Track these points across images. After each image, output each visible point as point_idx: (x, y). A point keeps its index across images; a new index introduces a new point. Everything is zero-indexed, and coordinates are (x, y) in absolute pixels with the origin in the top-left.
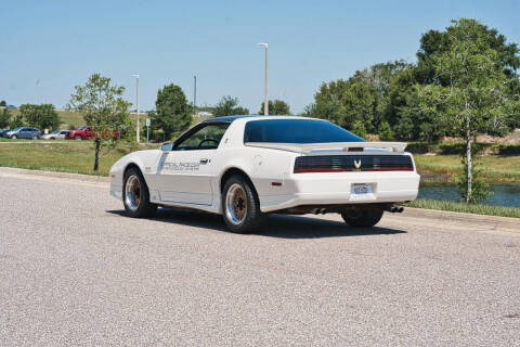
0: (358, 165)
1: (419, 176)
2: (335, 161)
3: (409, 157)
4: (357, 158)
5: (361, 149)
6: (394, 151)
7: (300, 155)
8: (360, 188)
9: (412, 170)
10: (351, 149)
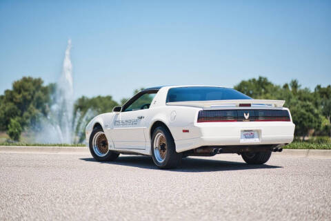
0: (247, 117)
1: (294, 125)
2: (229, 114)
3: (287, 111)
4: (246, 111)
5: (249, 105)
6: (276, 106)
7: (202, 109)
8: (249, 133)
9: (289, 120)
10: (241, 105)
